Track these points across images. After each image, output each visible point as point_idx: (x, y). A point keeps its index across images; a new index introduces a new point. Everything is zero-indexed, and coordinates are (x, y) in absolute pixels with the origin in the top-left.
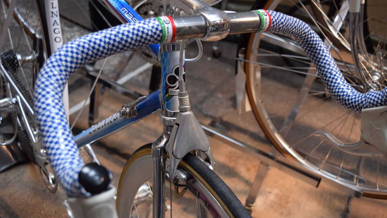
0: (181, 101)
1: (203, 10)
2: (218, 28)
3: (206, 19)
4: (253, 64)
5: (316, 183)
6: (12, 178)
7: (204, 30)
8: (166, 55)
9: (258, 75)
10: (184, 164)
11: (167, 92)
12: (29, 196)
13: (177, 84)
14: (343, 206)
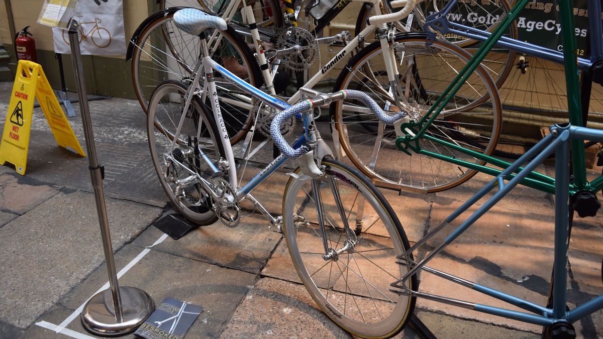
0: (316, 135)
1: (320, 94)
2: (327, 100)
3: (323, 98)
4: (341, 124)
5: (398, 192)
6: (190, 238)
7: (322, 102)
8: (306, 117)
9: (346, 131)
10: (323, 162)
11: (309, 133)
12: (207, 246)
13: (313, 128)
14: (426, 216)
